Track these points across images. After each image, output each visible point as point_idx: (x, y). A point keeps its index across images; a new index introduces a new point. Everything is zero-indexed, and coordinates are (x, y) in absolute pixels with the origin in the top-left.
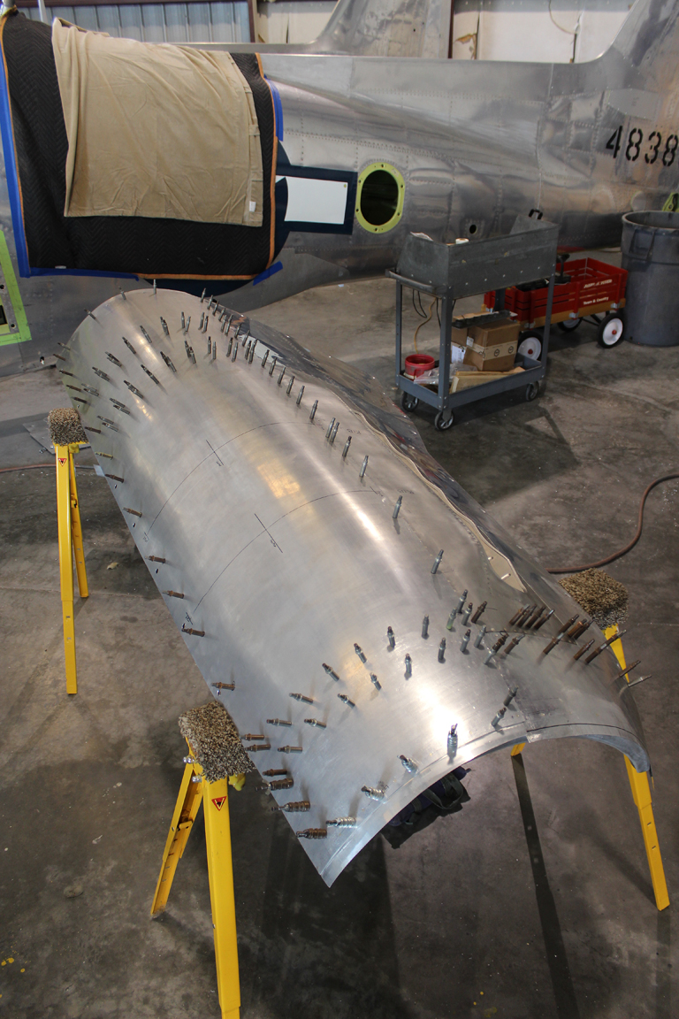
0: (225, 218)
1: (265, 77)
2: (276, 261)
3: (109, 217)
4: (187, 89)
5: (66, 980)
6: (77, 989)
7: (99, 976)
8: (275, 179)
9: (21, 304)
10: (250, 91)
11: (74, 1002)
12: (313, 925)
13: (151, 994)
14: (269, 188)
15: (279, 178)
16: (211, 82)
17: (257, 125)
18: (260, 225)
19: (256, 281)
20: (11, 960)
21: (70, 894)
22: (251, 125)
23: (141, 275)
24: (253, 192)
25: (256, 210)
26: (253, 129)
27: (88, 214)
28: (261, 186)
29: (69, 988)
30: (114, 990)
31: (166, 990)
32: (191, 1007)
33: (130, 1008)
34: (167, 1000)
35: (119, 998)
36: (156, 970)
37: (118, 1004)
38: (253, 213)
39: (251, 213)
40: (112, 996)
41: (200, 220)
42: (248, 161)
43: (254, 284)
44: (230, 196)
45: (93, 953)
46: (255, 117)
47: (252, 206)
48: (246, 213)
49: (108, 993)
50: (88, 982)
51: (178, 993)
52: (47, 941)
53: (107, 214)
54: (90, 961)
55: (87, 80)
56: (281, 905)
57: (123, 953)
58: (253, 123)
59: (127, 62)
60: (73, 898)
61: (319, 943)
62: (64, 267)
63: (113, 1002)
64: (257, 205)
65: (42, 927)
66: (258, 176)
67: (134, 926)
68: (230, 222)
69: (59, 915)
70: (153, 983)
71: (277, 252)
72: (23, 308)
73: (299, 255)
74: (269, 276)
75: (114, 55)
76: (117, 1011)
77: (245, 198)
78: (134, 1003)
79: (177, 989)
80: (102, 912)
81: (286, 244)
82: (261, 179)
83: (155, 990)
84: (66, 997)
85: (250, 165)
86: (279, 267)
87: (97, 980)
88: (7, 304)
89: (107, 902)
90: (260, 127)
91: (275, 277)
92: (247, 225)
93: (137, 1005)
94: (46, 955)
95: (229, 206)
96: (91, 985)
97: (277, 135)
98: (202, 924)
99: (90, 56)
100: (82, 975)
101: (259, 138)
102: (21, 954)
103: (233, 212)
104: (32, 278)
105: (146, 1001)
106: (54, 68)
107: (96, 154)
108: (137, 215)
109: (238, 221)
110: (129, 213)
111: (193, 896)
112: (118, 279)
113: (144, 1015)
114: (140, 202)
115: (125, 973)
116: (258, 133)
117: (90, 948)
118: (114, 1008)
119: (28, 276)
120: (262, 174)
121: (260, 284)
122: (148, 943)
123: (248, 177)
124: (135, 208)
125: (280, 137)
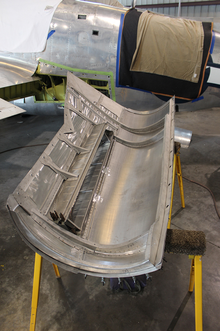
0: (185, 78)
1: (213, 31)
2: (201, 96)
3: (145, 73)
4: (180, 34)
5: (8, 278)
6: (8, 281)
7: (14, 281)
8: (206, 67)
9: (115, 95)
10: (203, 35)
11: (5, 284)
12: (68, 302)
13: (20, 293)
14: (203, 70)
15: (207, 67)
16: (190, 32)
17: (203, 47)
18: (197, 82)
19: (193, 101)
20: (3, 266)
21: (25, 258)
22: (200, 48)
23: (153, 93)
24: (197, 71)
25: (196, 77)
26: (200, 49)
27: (138, 71)
28: (200, 69)
29: (7, 280)
30: (14, 287)
31: (23, 294)
32: (25, 302)
33: (14, 293)
34: (22, 297)
35: (13, 289)
36: (26, 288)
37: (12, 290)
38: (195, 78)
39: (195, 77)
40: (12, 288)
41: (175, 77)
42: (196, 60)
43: (192, 102)
44: (188, 71)
45: (18, 275)
46: (203, 45)
47: (195, 75)
48: (192, 78)
49: (13, 286)
50: (12, 281)
51: (25, 297)
52: (12, 266)
53: (144, 72)
54: (16, 277)
55: (147, 29)
56: (65, 292)
57: (23, 279)
58: (201, 47)
59: (162, 24)
60: (25, 260)
61: (65, 308)
62: (129, 86)
63: (12, 289)
64: (197, 75)
65: (14, 262)
66: (199, 65)
67: (31, 275)
68: (186, 80)
69: (19, 262)
70: (23, 291)
71: (202, 93)
72: (115, 96)
73: (211, 95)
74: (198, 100)
75: (158, 22)
76: (11, 292)
77: (193, 72)
78: (15, 293)
79: (25, 296)
80: (28, 267)
81: (206, 91)
82: (200, 66)
83: (21, 293)
84: (5, 281)
85: (197, 61)
86: (202, 98)
87: (13, 282)
88: (110, 94)
89: (30, 265)
90: (204, 49)
91: (200, 101)
92: (192, 81)
93: (15, 294)
94: (10, 269)
95: (187, 74)
96: (11, 282)
97: (210, 52)
98: (44, 284)
99: (150, 22)
100: (12, 279)
101: (202, 53)
102: (6, 266)
103: (188, 77)
104: (119, 88)
105: (17, 294)
106: (137, 25)
107: (145, 52)
108: (154, 73)
109: (189, 80)
110: (152, 72)
111: (48, 276)
112: (145, 92)
113: (15, 297)
114: (156, 69)
115: (20, 284)
116: (203, 51)
117: (18, 273)
118: (11, 291)
119: (118, 87)
120: (201, 65)
121: (194, 102)
122: (30, 280)
123: (195, 65)
124: (154, 71)
125: (211, 52)
